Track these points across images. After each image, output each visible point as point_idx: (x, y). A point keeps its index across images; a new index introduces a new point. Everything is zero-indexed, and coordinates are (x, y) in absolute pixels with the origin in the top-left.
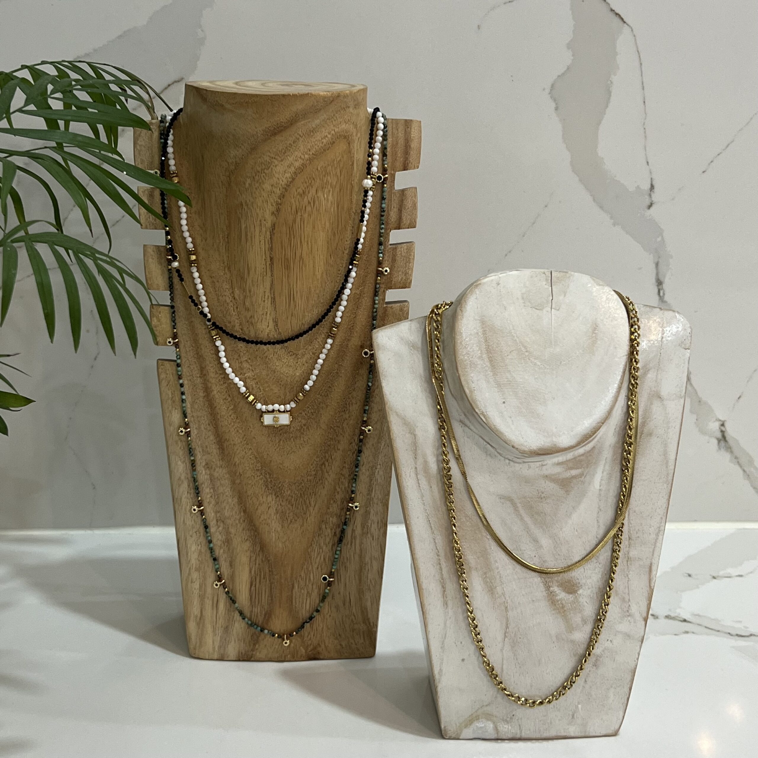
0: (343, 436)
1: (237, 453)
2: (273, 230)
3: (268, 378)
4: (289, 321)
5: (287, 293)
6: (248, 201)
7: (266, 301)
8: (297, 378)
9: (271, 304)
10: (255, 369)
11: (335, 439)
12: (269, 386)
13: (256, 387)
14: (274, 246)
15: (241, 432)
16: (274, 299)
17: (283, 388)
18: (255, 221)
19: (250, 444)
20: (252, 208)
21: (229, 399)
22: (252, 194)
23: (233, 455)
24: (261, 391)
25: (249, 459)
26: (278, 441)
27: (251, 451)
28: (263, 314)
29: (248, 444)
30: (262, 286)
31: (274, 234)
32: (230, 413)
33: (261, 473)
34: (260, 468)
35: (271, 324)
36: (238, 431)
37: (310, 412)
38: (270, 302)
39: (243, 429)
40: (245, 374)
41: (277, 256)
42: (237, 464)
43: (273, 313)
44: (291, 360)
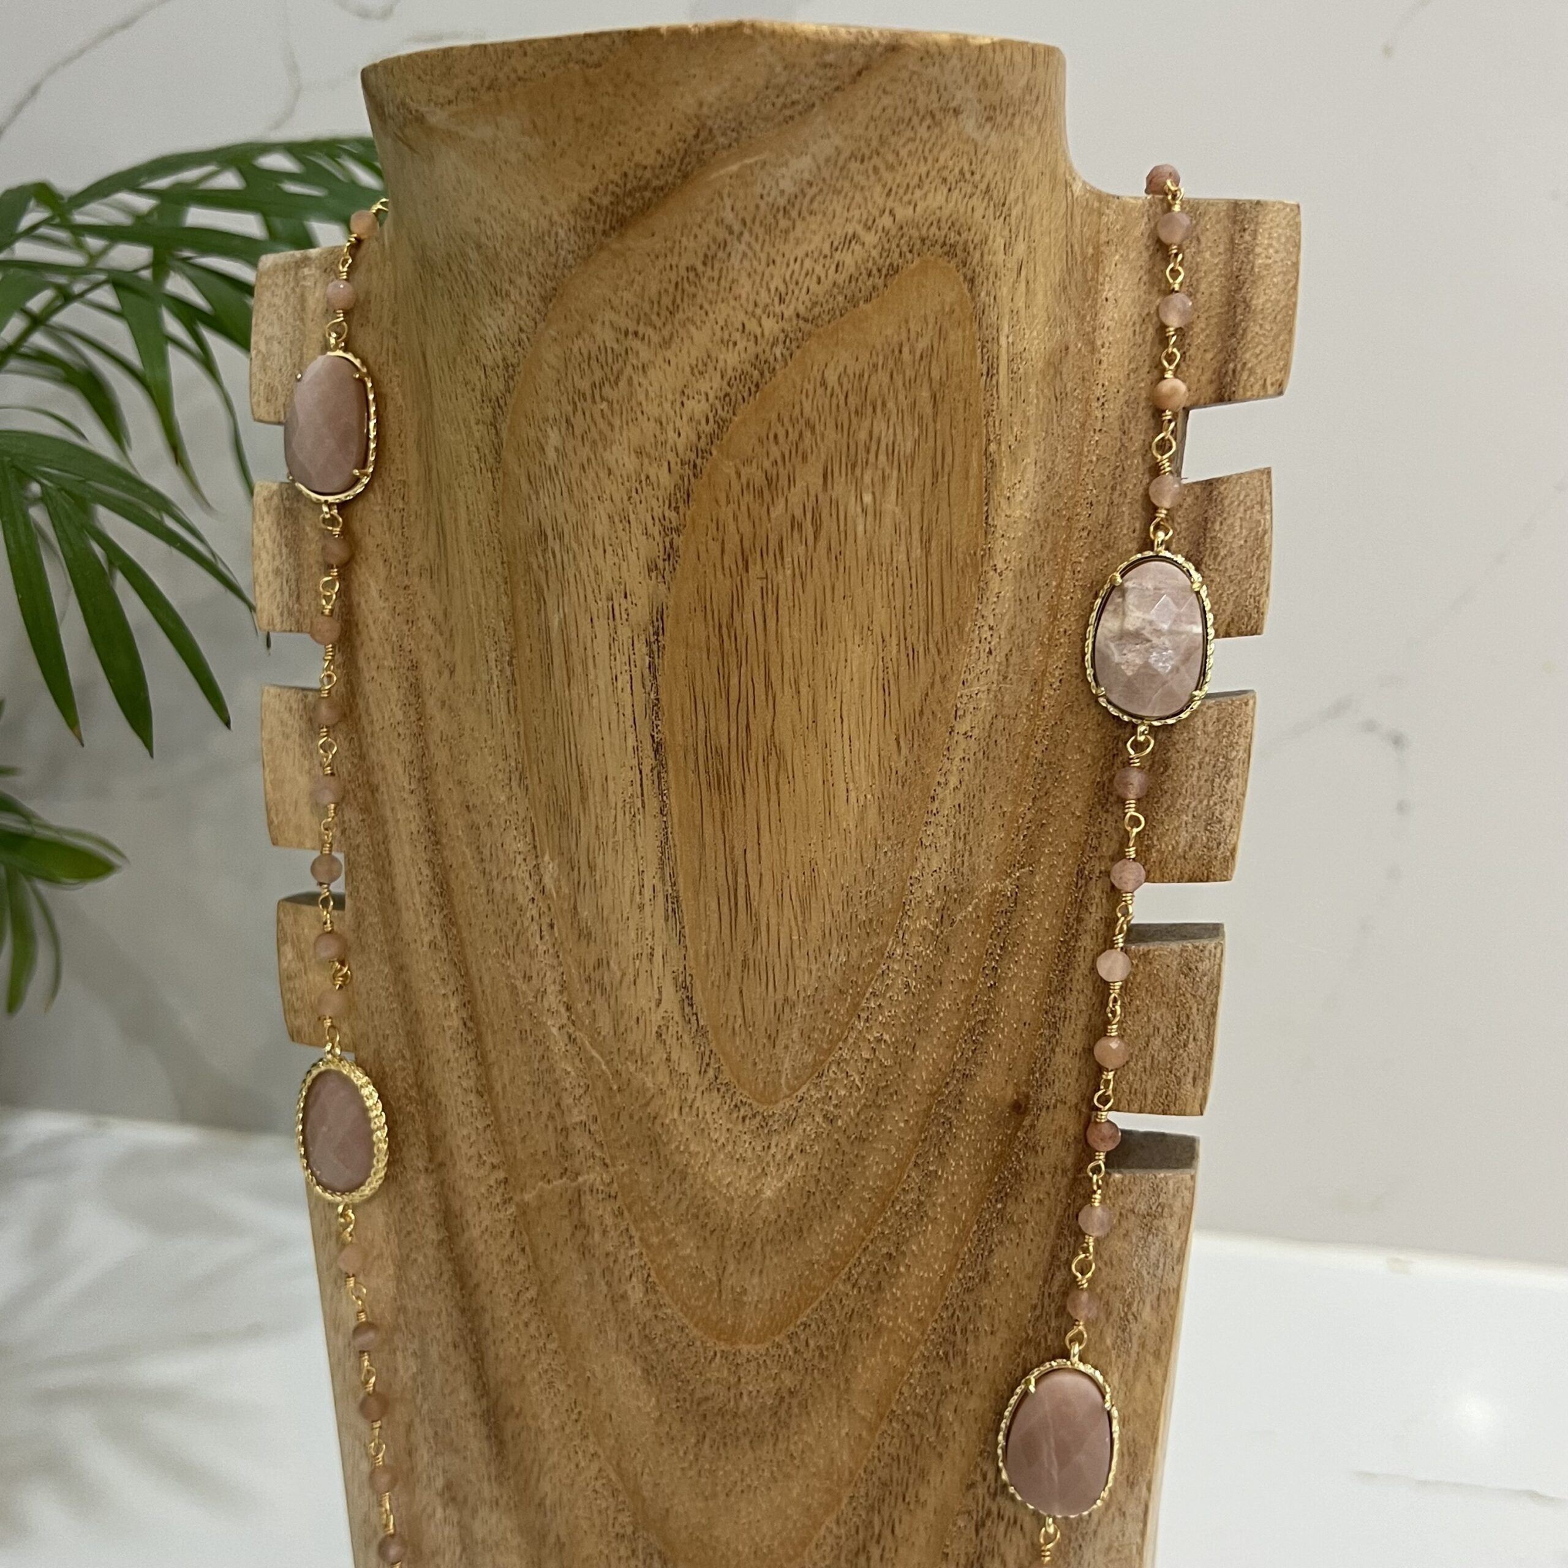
0: (940, 1455)
1: (550, 1462)
2: (656, 634)
3: (661, 1196)
4: (734, 988)
5: (722, 880)
6: (561, 520)
7: (648, 909)
8: (765, 1210)
9: (667, 920)
10: (613, 1158)
11: (907, 1460)
12: (662, 1230)
13: (616, 1226)
14: (663, 697)
15: (563, 1388)
16: (674, 903)
17: (713, 1242)
18: (590, 597)
19: (592, 1438)
20: (575, 546)
21: (522, 1264)
22: (570, 491)
23: (536, 1469)
24: (632, 1245)
25: (589, 1492)
26: (693, 1440)
27: (595, 1466)
28: (639, 956)
29: (586, 1437)
30: (629, 850)
31: (661, 649)
32: (525, 1316)
33: (633, 1551)
34: (629, 1530)
35: (671, 998)
36: (551, 1384)
37: (812, 1343)
38: (660, 912)
39: (570, 1381)
40: (577, 1174)
41: (680, 738)
42: (548, 1502)
43: (673, 953)
44: (746, 1137)
